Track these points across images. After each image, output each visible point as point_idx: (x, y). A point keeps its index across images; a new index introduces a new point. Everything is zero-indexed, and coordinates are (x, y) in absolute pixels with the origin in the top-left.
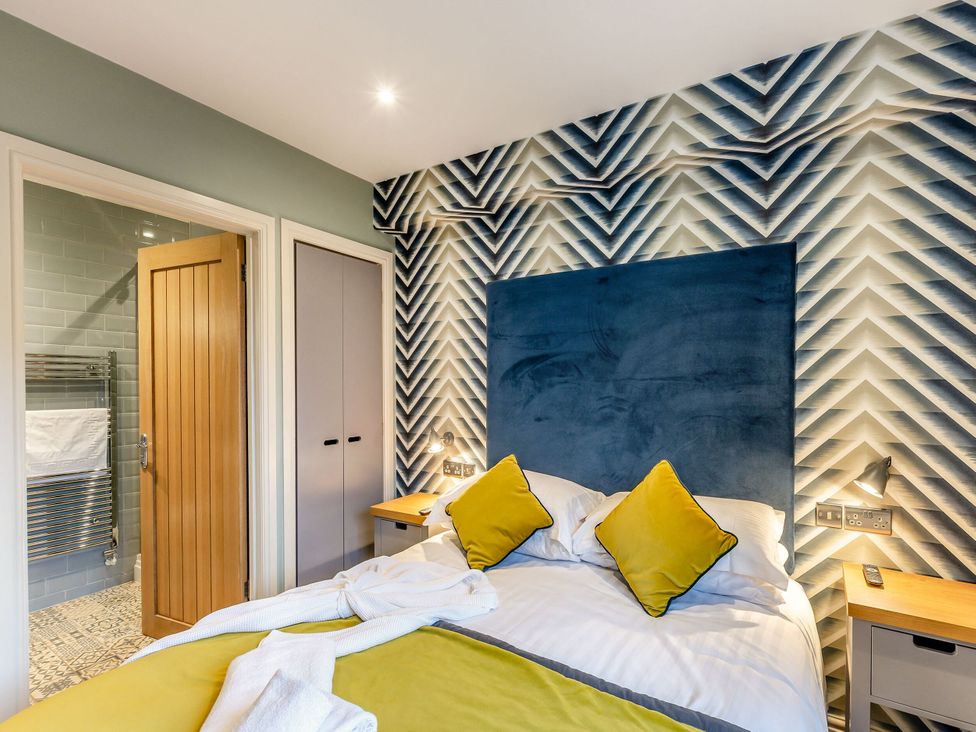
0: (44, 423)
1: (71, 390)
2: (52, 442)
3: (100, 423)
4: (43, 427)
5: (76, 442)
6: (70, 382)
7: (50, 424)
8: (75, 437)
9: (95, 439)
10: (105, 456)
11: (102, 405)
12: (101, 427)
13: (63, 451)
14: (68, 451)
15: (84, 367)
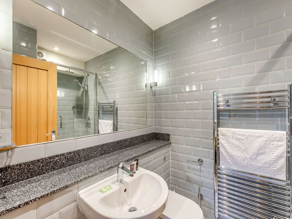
0: (239, 137)
1: (260, 116)
2: (244, 150)
3: (281, 143)
4: (239, 139)
5: (261, 154)
6: (259, 110)
7: (244, 138)
8: (259, 150)
9: (275, 155)
10: (284, 169)
11: (283, 129)
12: (281, 146)
13: (251, 158)
14: (254, 159)
15: (269, 100)
